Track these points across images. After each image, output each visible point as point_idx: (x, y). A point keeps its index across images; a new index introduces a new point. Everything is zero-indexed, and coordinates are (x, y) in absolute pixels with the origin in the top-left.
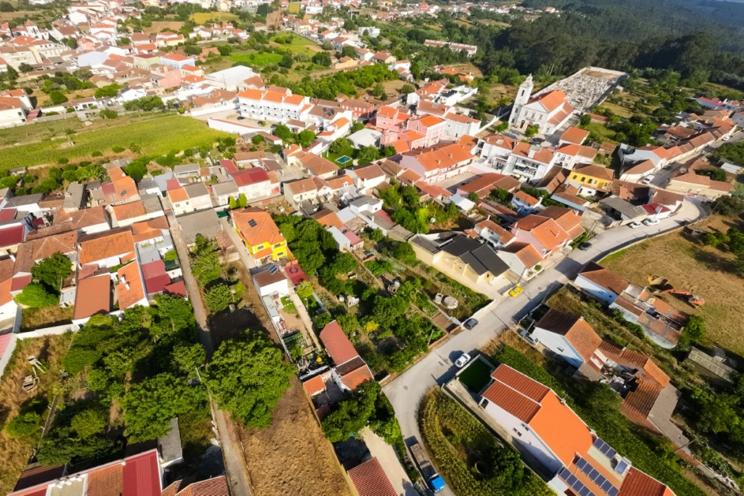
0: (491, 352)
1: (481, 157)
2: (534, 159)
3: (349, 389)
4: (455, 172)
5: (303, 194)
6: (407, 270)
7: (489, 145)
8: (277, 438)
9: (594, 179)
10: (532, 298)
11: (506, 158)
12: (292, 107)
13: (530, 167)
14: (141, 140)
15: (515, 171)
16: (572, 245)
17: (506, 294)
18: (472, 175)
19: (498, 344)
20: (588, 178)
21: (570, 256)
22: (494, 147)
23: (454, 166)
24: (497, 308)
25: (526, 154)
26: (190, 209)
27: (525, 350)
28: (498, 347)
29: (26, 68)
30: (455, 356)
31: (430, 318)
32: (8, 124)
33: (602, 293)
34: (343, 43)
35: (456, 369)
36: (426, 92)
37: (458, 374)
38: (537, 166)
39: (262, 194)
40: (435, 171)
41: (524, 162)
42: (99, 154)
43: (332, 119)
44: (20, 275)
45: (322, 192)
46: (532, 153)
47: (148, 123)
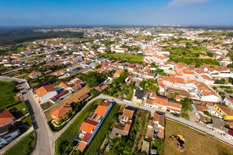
0: (117, 104)
2: (202, 93)
6: (130, 90)
7: (194, 84)
9: (222, 112)
11: (195, 89)
12: (161, 61)
13: (199, 95)
16: (171, 113)
17: (136, 103)
19: (120, 105)
20: (220, 110)
24: (130, 103)
25: (201, 90)
26: (120, 68)
31: (119, 96)
34: (214, 52)
37: (108, 101)
38: (201, 96)
39: (132, 70)
40: (168, 82)
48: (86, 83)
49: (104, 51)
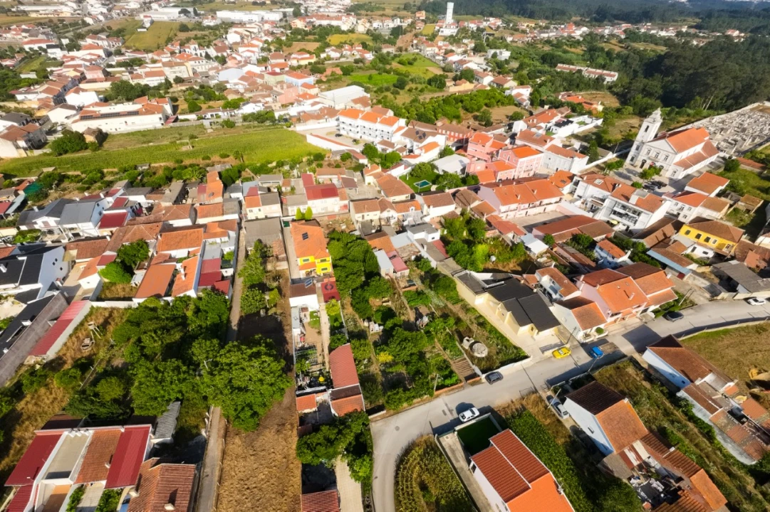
0: (506, 413)
1: (575, 196)
2: (636, 205)
3: (336, 415)
4: (540, 209)
5: (365, 214)
6: (446, 306)
7: (585, 184)
8: (257, 444)
9: (713, 238)
10: (579, 364)
11: (603, 200)
12: (386, 128)
13: (631, 214)
14: (245, 149)
15: (613, 216)
16: (655, 312)
17: (548, 353)
18: (560, 215)
19: (518, 406)
20: (704, 235)
21: (649, 325)
22: (591, 188)
23: (538, 203)
24: (533, 366)
25: (627, 199)
26: (261, 216)
27: (548, 421)
28: (517, 410)
29: (179, 80)
30: (463, 408)
31: (451, 362)
32: (150, 127)
33: (673, 376)
34: (464, 66)
35: (458, 422)
36: (535, 121)
37: (458, 428)
38: (639, 214)
39: (330, 209)
40: (513, 206)
41: (624, 207)
42: (208, 158)
43: (421, 142)
44: (108, 253)
45: (385, 214)
46: (634, 199)
47: (257, 133)
48: (192, 421)
49: (22, 143)
